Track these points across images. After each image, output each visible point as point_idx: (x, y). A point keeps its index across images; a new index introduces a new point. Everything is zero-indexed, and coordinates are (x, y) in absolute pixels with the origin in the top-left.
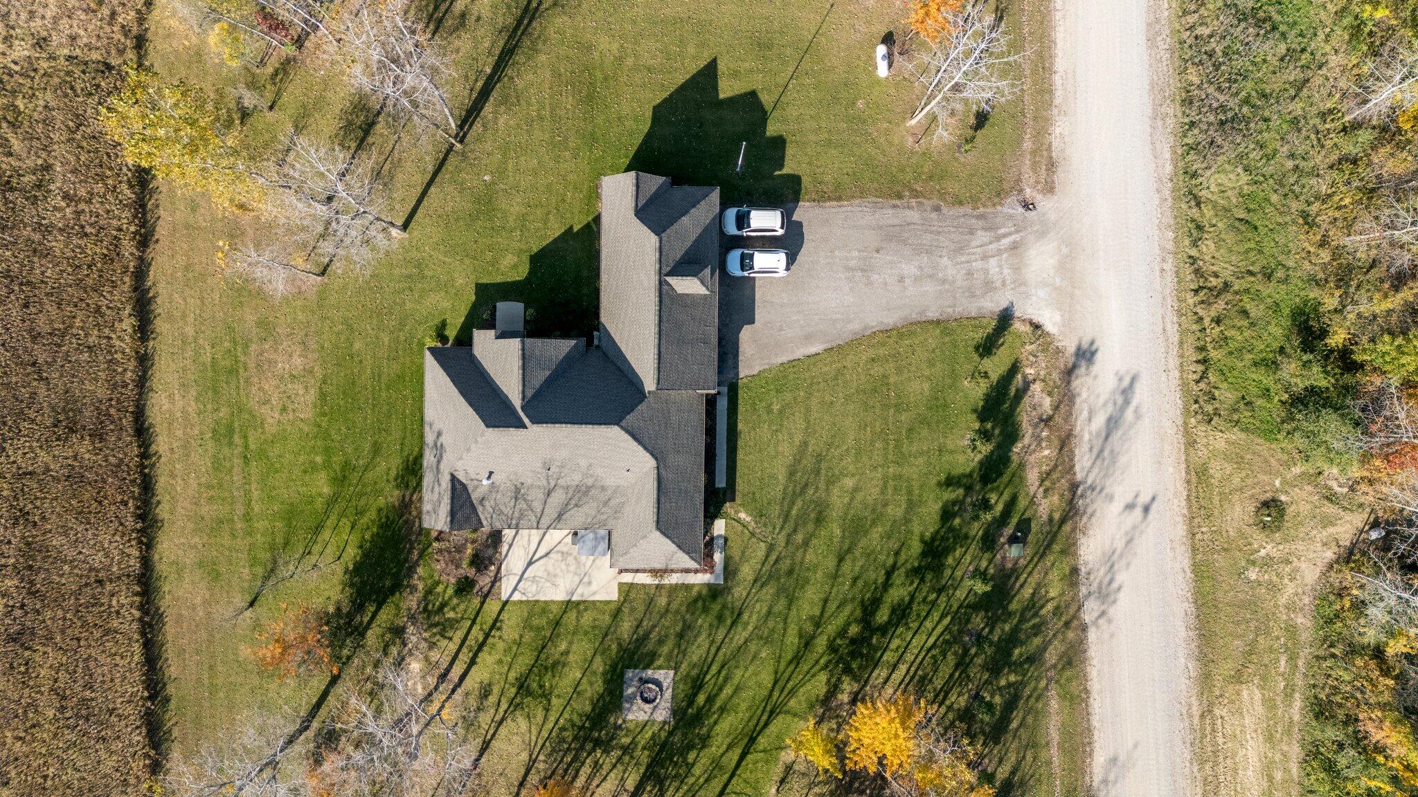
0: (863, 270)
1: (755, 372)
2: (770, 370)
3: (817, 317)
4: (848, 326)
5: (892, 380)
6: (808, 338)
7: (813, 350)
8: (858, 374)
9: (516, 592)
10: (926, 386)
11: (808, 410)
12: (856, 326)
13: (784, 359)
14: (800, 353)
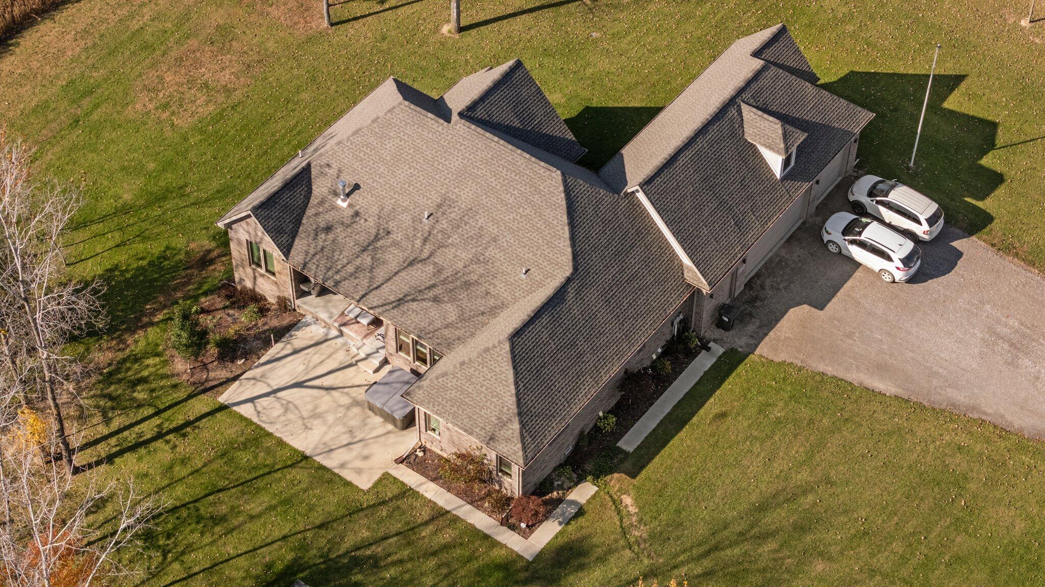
0: (1012, 345)
1: (777, 359)
2: (800, 369)
3: (909, 354)
4: (949, 390)
5: (972, 486)
6: (881, 369)
7: (879, 385)
8: (926, 451)
9: (249, 405)
10: (1020, 525)
11: (821, 444)
12: (960, 397)
13: (830, 370)
14: (857, 376)
